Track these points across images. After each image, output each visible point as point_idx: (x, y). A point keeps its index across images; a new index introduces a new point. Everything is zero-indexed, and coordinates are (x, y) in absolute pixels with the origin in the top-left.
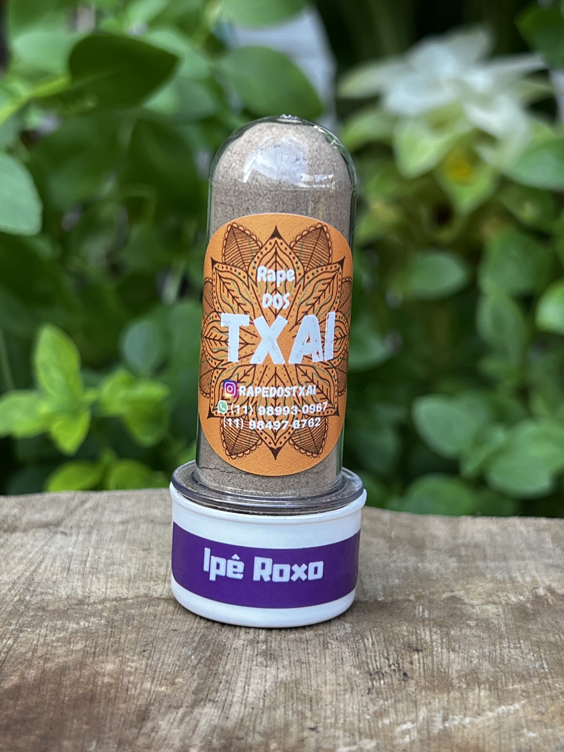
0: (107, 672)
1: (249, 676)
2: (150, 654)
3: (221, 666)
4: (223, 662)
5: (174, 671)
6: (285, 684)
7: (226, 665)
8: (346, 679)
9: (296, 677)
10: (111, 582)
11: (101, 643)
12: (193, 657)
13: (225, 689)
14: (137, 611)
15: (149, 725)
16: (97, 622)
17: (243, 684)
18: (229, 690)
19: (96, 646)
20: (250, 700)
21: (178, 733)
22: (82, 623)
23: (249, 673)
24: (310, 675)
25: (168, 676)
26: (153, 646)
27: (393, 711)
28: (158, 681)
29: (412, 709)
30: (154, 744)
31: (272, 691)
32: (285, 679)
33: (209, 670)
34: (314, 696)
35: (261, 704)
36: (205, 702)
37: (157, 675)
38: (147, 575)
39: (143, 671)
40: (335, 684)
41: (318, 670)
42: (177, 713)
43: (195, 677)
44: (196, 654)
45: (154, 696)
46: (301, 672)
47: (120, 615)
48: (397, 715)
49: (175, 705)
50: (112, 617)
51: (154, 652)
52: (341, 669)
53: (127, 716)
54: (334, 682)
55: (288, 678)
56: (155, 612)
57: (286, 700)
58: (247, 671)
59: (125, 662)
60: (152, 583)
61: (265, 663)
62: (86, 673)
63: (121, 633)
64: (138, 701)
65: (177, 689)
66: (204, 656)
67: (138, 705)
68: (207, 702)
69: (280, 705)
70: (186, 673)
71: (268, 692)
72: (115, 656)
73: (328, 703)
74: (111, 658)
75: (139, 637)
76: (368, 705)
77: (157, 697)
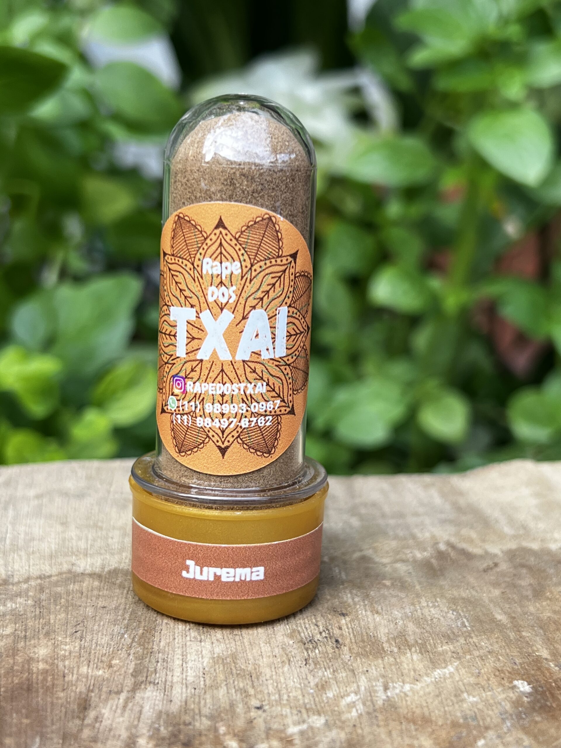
0: (41, 658)
1: (184, 653)
2: (82, 634)
3: (155, 643)
4: (156, 639)
5: (109, 652)
6: (223, 659)
7: (160, 642)
8: (280, 649)
9: (231, 650)
10: (33, 559)
11: (31, 626)
12: (126, 636)
13: (164, 668)
14: (63, 588)
15: (92, 714)
16: (24, 602)
17: (181, 662)
18: (167, 670)
19: (26, 629)
20: (190, 679)
21: (123, 721)
22: (9, 605)
23: (184, 649)
24: (245, 647)
25: (103, 658)
26: (84, 626)
27: (335, 682)
28: (94, 664)
29: (352, 679)
30: (100, 736)
31: (211, 667)
32: (221, 655)
33: (144, 649)
34: (253, 671)
35: (202, 683)
36: (146, 685)
37: (92, 657)
38: (68, 550)
39: (78, 654)
40: (271, 657)
41: (252, 641)
42: (119, 699)
43: (131, 657)
44: (129, 632)
45: (92, 681)
46: (236, 645)
47: (46, 594)
48: (339, 687)
49: (116, 690)
50: (39, 596)
51: (86, 632)
52: (274, 639)
53: (68, 706)
54: (270, 654)
55: (225, 653)
56: (81, 589)
57: (226, 678)
58: (182, 647)
59: (58, 645)
60: (74, 557)
61: (199, 637)
62: (19, 659)
63: (50, 613)
64: (76, 688)
65: (115, 672)
66: (137, 634)
67: (78, 693)
68: (148, 684)
69: (221, 683)
70: (123, 654)
71: (207, 669)
72: (47, 639)
73: (268, 677)
74: (43, 641)
75: (69, 616)
76: (308, 678)
77: (96, 682)
